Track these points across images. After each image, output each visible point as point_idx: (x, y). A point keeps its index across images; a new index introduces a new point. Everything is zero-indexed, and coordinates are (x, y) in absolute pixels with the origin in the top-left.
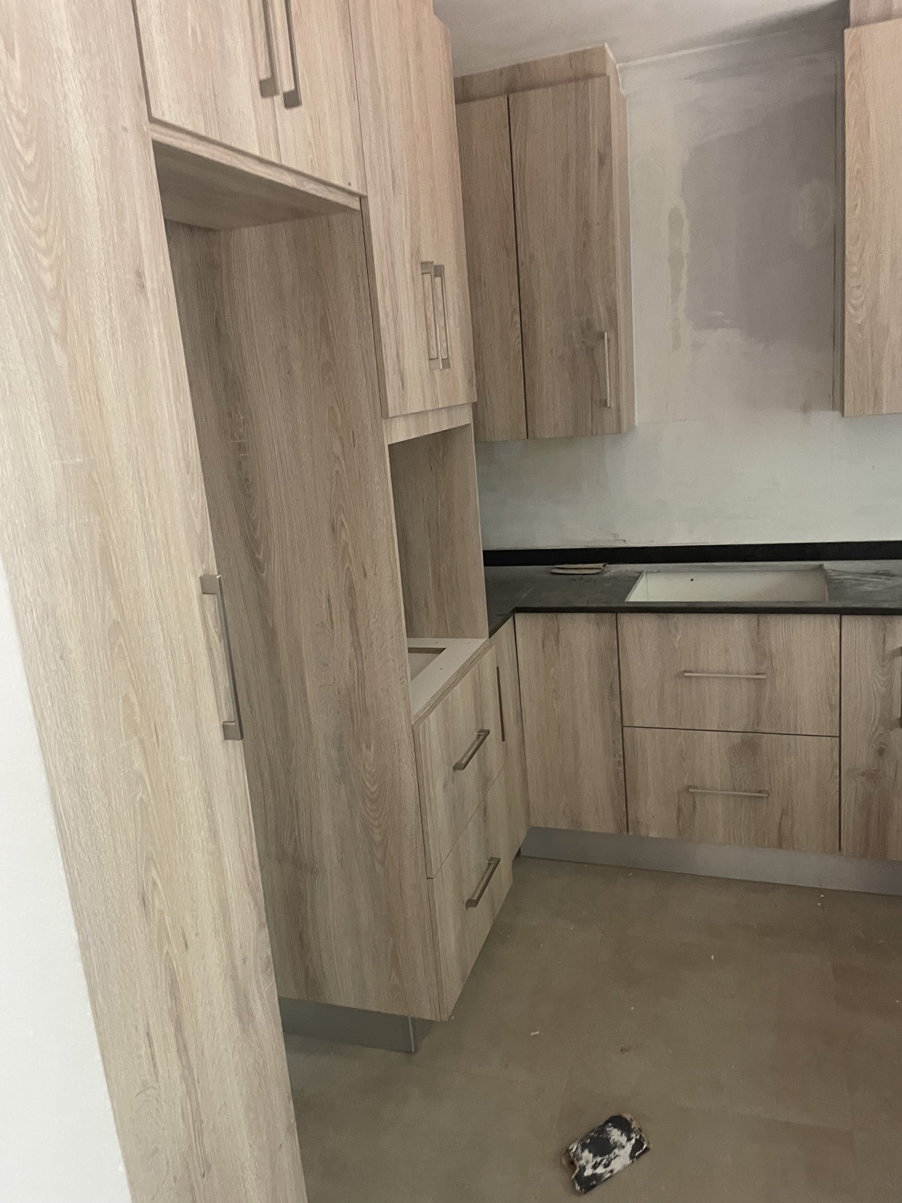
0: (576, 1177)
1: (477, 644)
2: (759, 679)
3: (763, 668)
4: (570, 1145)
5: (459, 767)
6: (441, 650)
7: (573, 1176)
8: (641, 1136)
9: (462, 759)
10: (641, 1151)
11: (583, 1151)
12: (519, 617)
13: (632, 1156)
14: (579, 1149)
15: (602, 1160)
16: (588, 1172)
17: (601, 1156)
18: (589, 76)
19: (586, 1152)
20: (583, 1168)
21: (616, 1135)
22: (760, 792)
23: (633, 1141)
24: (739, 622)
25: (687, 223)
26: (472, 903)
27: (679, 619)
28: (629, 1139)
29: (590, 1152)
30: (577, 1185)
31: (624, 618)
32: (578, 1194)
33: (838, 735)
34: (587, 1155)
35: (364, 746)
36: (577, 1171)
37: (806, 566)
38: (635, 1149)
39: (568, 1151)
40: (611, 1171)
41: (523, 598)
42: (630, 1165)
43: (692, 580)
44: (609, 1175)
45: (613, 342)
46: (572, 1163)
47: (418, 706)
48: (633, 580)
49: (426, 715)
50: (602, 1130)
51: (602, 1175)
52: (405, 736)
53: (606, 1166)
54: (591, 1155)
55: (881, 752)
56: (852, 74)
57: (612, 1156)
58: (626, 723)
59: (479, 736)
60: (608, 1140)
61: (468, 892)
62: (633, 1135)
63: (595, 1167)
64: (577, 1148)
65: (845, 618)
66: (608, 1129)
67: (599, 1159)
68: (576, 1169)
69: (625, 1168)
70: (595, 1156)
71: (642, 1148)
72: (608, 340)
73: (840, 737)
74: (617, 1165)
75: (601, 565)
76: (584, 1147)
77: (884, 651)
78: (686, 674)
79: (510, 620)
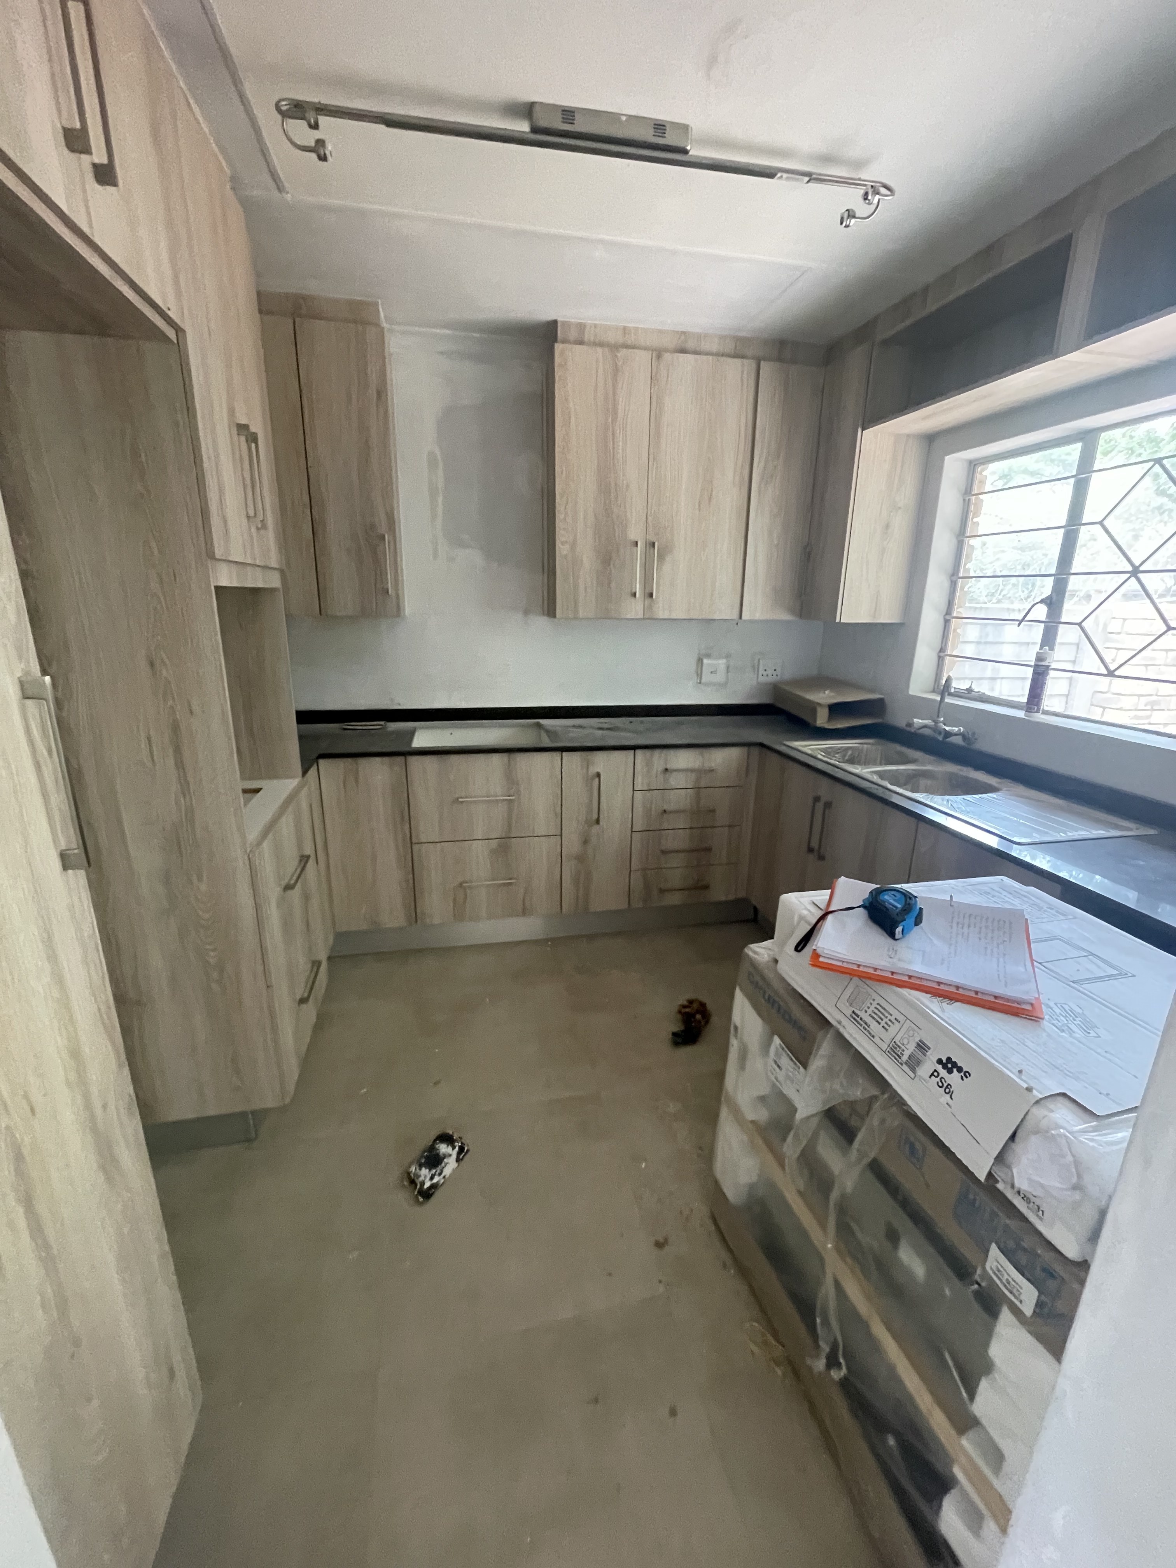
0: (419, 1192)
1: (291, 784)
2: (510, 799)
3: (512, 792)
4: (410, 1167)
5: (288, 887)
6: (257, 791)
7: (416, 1193)
8: (462, 1143)
9: (291, 878)
10: (464, 1154)
11: (420, 1169)
12: (322, 762)
13: (458, 1160)
14: (417, 1169)
15: (436, 1171)
16: (427, 1184)
17: (435, 1169)
18: (365, 323)
19: (423, 1169)
20: (423, 1183)
21: (443, 1148)
22: (510, 879)
23: (457, 1149)
24: (496, 758)
25: (441, 465)
26: (303, 1001)
27: (454, 758)
28: (454, 1148)
29: (426, 1168)
30: (420, 1197)
31: (414, 761)
32: (421, 1204)
33: (560, 834)
34: (424, 1172)
35: (194, 878)
36: (418, 1187)
37: (528, 723)
38: (459, 1153)
39: (409, 1174)
40: (444, 1177)
41: (324, 747)
42: (457, 1168)
43: (451, 734)
44: (443, 1181)
45: (392, 543)
46: (413, 1182)
47: (252, 836)
48: (412, 733)
49: (259, 844)
50: (432, 1148)
51: (438, 1182)
52: (241, 864)
53: (440, 1174)
54: (428, 1170)
55: (586, 842)
56: (560, 377)
57: (443, 1164)
58: (414, 841)
59: (301, 861)
60: (438, 1155)
61: (300, 993)
62: (456, 1144)
63: (432, 1178)
64: (416, 1169)
65: (564, 754)
66: (437, 1146)
67: (434, 1171)
68: (416, 1185)
69: (454, 1170)
70: (430, 1170)
71: (463, 1151)
72: (389, 542)
73: (561, 835)
74: (447, 1171)
75: (382, 723)
76: (421, 1166)
77: (587, 773)
78: (460, 800)
79: (315, 765)
